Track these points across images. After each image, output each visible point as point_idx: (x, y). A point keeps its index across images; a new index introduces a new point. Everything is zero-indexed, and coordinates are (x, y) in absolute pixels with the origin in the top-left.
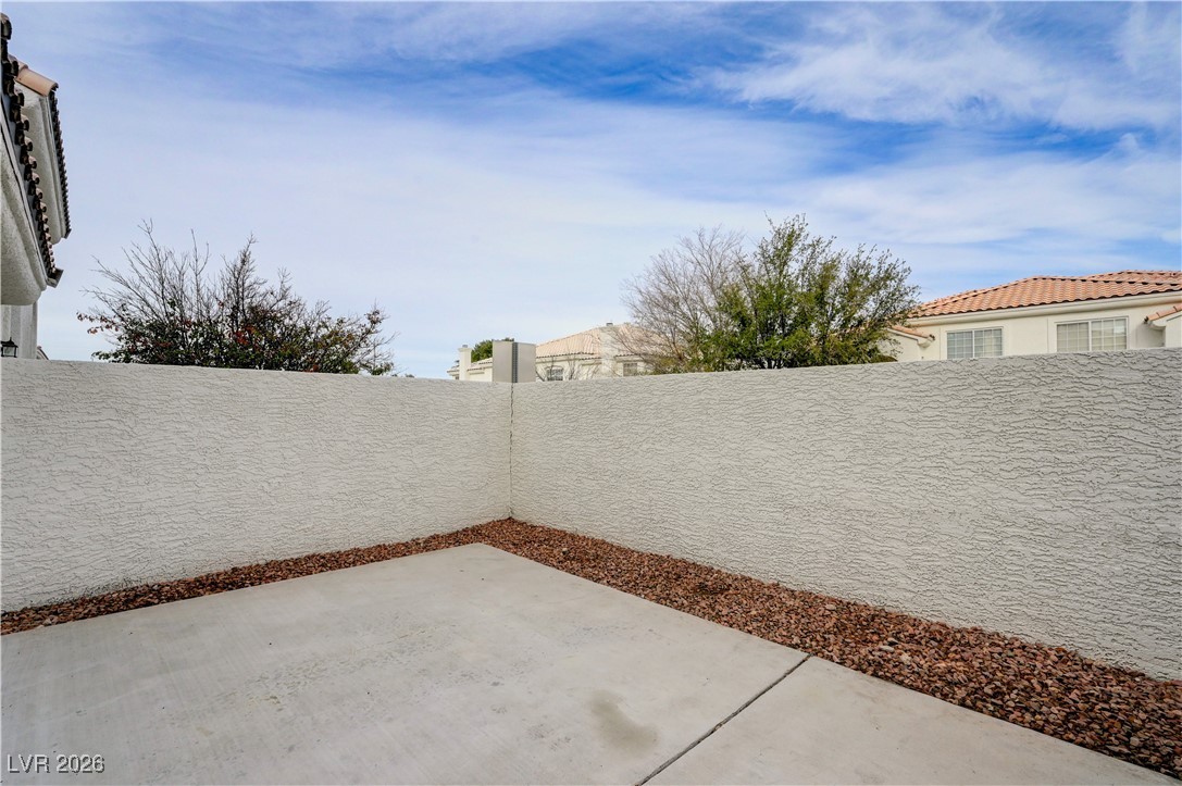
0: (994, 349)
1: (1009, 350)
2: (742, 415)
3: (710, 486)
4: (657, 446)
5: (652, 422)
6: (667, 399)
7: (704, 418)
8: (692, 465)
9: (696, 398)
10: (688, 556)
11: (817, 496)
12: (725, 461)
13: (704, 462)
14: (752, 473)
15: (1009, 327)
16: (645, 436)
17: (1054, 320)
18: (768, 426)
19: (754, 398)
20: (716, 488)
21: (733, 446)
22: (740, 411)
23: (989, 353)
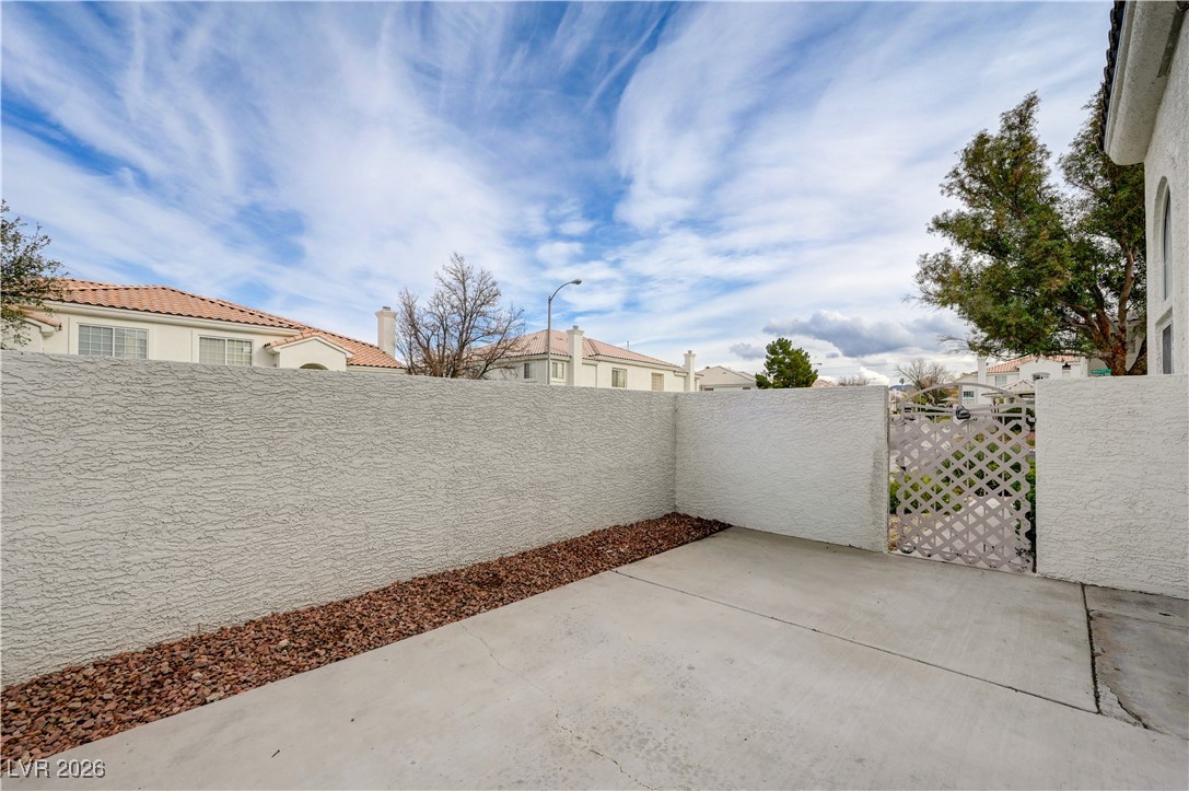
0: (137, 351)
1: (154, 354)
2: (474, 420)
3: (444, 491)
4: (378, 459)
5: (371, 431)
6: (391, 402)
7: (437, 423)
8: (424, 474)
9: (427, 403)
10: (420, 572)
11: (528, 479)
12: (459, 464)
13: (437, 468)
14: (483, 471)
15: (155, 332)
16: (358, 449)
17: (197, 333)
18: (496, 428)
19: (484, 405)
20: (450, 491)
21: (465, 449)
22: (472, 416)
23: (131, 354)
